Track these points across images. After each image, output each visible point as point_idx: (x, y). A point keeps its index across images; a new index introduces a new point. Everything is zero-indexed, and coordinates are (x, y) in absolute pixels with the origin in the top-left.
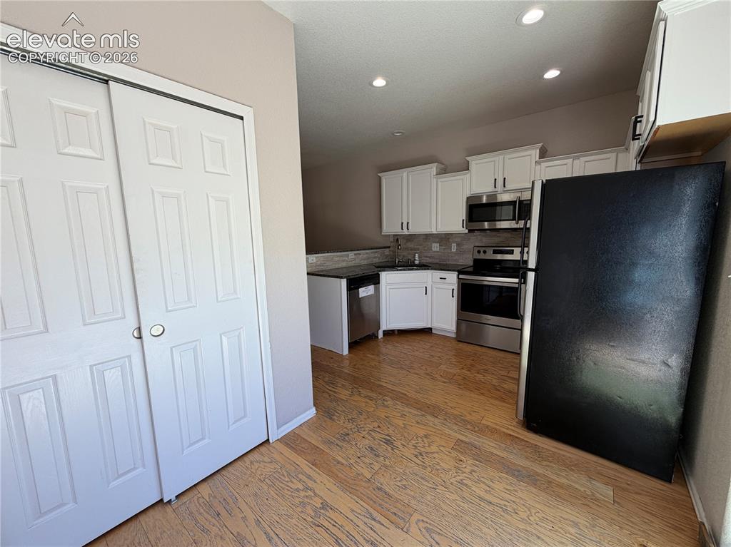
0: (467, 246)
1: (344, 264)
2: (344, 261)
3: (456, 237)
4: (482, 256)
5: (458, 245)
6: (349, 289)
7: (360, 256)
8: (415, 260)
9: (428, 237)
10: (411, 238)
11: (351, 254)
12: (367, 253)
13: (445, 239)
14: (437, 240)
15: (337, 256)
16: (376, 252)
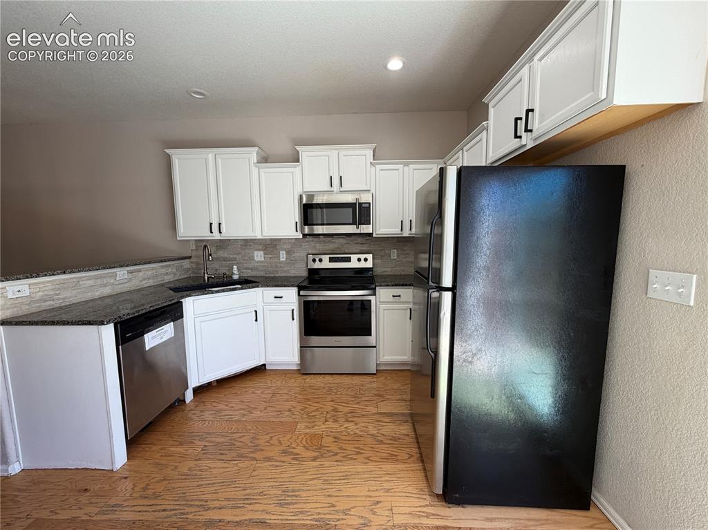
0: (299, 254)
1: (107, 291)
2: (105, 285)
3: (284, 243)
4: (317, 265)
5: (288, 253)
6: (121, 340)
7: (141, 274)
8: (233, 273)
9: (248, 243)
10: (223, 244)
11: (122, 273)
12: (153, 269)
13: (271, 245)
14: (261, 247)
15: (89, 278)
16: (170, 266)
